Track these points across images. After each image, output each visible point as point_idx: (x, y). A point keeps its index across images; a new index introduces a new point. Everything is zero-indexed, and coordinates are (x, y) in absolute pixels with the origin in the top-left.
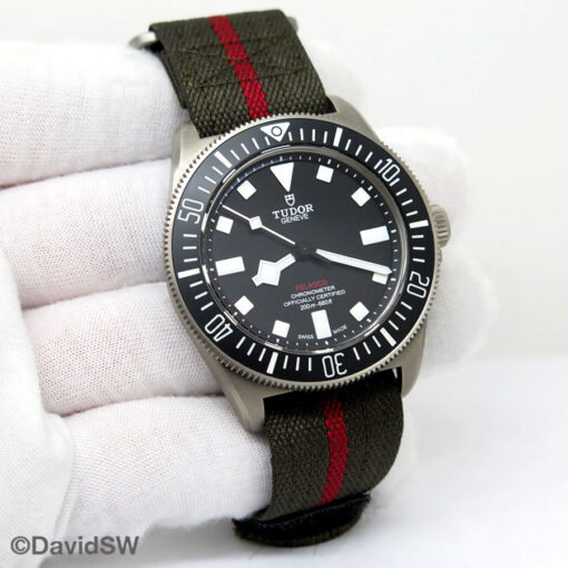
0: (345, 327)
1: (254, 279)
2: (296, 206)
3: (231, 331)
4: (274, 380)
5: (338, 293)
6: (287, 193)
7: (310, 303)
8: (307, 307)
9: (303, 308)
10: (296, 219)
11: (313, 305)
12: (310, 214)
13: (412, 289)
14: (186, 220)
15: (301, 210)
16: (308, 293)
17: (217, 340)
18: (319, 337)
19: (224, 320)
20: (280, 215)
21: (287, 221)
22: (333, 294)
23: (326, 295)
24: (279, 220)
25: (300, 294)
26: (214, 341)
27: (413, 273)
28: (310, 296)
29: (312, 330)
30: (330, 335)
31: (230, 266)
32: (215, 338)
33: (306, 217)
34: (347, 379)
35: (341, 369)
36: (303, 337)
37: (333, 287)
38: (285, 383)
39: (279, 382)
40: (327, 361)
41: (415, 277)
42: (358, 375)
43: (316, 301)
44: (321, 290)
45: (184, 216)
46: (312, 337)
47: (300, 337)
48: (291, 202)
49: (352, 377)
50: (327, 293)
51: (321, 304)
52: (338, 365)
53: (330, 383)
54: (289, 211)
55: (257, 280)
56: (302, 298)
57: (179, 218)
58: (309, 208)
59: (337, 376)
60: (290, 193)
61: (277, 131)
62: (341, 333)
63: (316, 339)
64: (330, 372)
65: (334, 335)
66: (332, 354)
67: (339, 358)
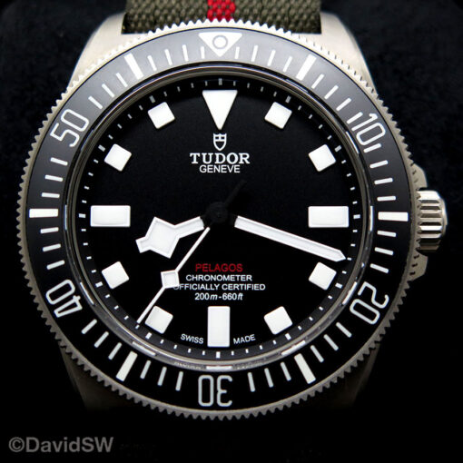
0: (251, 338)
1: (138, 241)
2: (226, 152)
3: (79, 307)
4: (124, 389)
5: (255, 287)
6: (218, 132)
7: (211, 293)
8: (205, 297)
9: (198, 297)
10: (221, 170)
11: (215, 296)
12: (243, 167)
13: (358, 307)
14: (60, 139)
15: (232, 158)
16: (211, 277)
17: (58, 315)
18: (210, 344)
19: (73, 289)
20: (200, 159)
21: (208, 170)
22: (248, 287)
23: (236, 286)
24: (198, 166)
25: (200, 277)
26: (54, 316)
27: (366, 284)
28: (213, 282)
29: (203, 332)
30: (226, 344)
31: (110, 216)
32: (56, 312)
33: (236, 170)
34: (230, 414)
35: (224, 398)
36: (189, 338)
37: (249, 277)
38: (139, 397)
40: (206, 382)
41: (368, 291)
42: (246, 412)
43: (220, 292)
44: (231, 278)
45: (59, 133)
46: (201, 341)
47: (184, 337)
48: (220, 144)
49: (238, 413)
50: (239, 283)
51: (225, 297)
52: (221, 391)
53: (204, 414)
54: (214, 157)
55: (143, 245)
56: (201, 282)
57: (52, 134)
58: (244, 158)
59: (215, 407)
60: (222, 132)
61: (220, 42)
62: (244, 345)
63: (205, 346)
64: (206, 399)
65: (232, 346)
66: (215, 375)
67: (224, 383)
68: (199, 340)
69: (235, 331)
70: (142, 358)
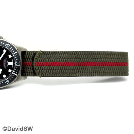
0: (12, 60)
3: (8, 80)
4: (18, 75)
18: (13, 64)
22: (6, 60)
29: (12, 65)
30: (13, 63)
34: (21, 62)
36: (12, 67)
38: (19, 73)
39: (19, 74)
40: (17, 65)
47: (12, 68)
52: (18, 63)
53: (21, 65)
62: (13, 61)
63: (13, 65)
64: (19, 65)
65: (13, 62)
66: (16, 64)
67: (17, 62)
68: (12, 66)
69: (11, 61)
70: (14, 72)
